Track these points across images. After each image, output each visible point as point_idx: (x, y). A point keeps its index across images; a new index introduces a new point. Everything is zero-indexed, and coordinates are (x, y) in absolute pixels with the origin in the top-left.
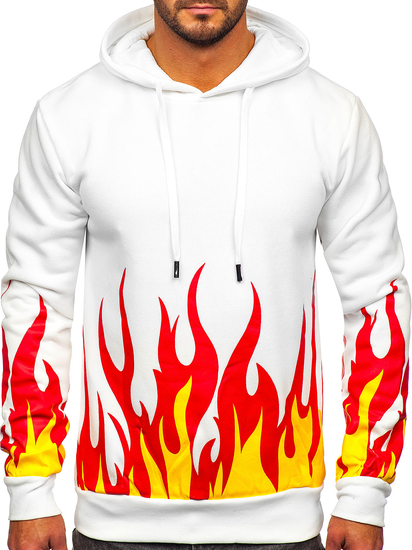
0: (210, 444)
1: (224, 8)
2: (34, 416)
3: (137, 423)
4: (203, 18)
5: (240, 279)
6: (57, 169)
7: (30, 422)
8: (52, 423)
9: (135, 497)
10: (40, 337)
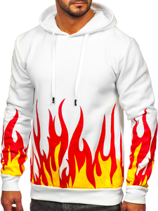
0: (65, 169)
1: (87, 3)
2: (11, 152)
3: (42, 158)
4: (80, 7)
5: (76, 105)
6: (19, 62)
7: (10, 154)
8: (18, 156)
9: (43, 186)
10: (15, 123)
